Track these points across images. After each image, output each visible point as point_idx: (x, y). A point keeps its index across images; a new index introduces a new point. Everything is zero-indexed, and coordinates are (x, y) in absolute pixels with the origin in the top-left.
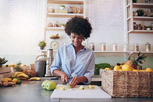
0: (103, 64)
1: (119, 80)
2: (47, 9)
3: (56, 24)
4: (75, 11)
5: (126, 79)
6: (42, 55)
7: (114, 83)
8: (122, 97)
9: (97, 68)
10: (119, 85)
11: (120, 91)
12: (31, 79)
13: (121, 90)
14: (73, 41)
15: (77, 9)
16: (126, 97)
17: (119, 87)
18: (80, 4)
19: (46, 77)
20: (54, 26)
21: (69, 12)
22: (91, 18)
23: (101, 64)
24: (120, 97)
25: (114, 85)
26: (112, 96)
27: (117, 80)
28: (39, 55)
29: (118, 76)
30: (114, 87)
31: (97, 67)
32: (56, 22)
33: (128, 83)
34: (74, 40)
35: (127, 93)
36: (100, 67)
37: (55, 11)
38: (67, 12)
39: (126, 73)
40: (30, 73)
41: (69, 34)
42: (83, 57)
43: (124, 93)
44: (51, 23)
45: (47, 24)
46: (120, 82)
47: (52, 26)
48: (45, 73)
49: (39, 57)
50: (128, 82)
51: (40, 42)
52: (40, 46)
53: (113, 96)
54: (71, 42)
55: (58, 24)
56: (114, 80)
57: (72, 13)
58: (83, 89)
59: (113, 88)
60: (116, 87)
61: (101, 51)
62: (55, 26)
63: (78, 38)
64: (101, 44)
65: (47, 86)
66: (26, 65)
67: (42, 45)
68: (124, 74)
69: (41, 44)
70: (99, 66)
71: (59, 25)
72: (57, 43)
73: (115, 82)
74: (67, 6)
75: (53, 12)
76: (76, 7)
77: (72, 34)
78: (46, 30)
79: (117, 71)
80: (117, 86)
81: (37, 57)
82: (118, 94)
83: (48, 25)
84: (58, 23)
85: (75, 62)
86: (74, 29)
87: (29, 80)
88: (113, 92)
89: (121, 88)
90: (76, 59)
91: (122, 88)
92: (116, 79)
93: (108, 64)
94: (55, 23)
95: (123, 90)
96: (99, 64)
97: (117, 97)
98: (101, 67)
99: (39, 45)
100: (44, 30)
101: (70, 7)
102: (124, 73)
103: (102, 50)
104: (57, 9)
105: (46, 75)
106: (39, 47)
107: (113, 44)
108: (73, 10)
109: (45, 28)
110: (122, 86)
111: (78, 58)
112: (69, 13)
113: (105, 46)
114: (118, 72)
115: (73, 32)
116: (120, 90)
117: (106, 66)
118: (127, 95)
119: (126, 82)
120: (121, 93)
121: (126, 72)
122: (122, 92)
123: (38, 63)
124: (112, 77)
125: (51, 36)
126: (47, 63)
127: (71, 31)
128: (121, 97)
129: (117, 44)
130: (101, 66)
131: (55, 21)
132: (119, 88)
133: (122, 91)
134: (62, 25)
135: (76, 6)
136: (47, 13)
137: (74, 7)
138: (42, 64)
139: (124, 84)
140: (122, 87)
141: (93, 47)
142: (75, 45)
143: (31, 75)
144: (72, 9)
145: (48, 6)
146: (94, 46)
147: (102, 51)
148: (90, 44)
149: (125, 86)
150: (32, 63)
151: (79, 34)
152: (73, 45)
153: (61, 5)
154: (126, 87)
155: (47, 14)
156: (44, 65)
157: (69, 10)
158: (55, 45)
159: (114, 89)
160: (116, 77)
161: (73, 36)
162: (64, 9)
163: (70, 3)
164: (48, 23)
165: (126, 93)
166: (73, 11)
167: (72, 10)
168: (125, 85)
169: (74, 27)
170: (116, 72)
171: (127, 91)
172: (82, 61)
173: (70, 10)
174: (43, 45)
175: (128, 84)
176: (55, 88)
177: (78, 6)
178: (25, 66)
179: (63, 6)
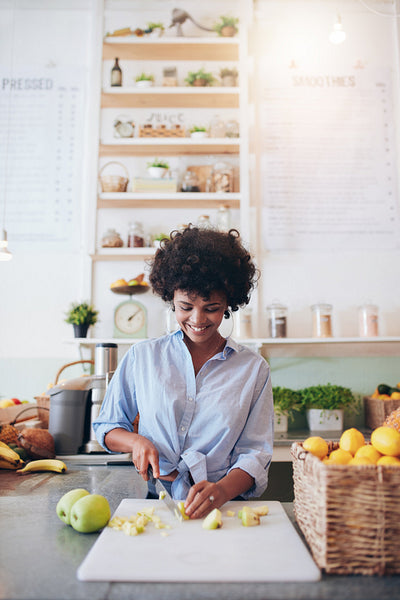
0: (320, 389)
1: (353, 504)
2: (99, 177)
3: (136, 237)
4: (209, 182)
5: (378, 498)
6: (83, 362)
7: (330, 516)
8: (365, 572)
9: (296, 408)
10: (351, 522)
11: (357, 549)
12: (31, 465)
13: (360, 546)
14: (184, 323)
15: (213, 175)
16: (381, 574)
17: (355, 531)
18: (226, 153)
19: (93, 453)
20: (125, 242)
21: (184, 187)
22: (272, 207)
23: (312, 391)
24: (357, 571)
25: (330, 524)
26: (323, 571)
27: (343, 504)
28: (68, 363)
29: (349, 487)
30: (333, 533)
31: (300, 402)
32: (133, 227)
33: (388, 515)
34: (187, 319)
35: (387, 556)
36: (308, 400)
37: (129, 186)
38: (175, 188)
39: (380, 476)
40: (29, 439)
41: (168, 296)
42: (223, 381)
43: (371, 556)
44: (114, 231)
45: (100, 236)
46: (355, 511)
47: (119, 245)
48: (87, 437)
49: (66, 370)
50: (387, 512)
51: (72, 309)
52: (74, 324)
53: (328, 570)
54: (178, 327)
55: (140, 235)
56: (329, 503)
57: (195, 189)
58: (219, 527)
59: (329, 537)
60: (339, 533)
61: (311, 336)
62: (132, 243)
63: (204, 310)
64: (313, 308)
65: (76, 518)
66: (21, 400)
67: (82, 319)
68: (370, 478)
69: (76, 316)
70: (306, 397)
71: (147, 240)
72: (140, 310)
73: (336, 513)
74: (175, 163)
75: (124, 188)
76: (212, 166)
77: (180, 297)
78: (95, 259)
79: (341, 467)
80: (344, 526)
81: (61, 372)
82: (349, 561)
83: (104, 240)
84: (142, 232)
85: (196, 405)
86: (185, 278)
87: (21, 474)
88: (329, 553)
89: (360, 535)
90: (197, 392)
91: (366, 536)
92: (339, 500)
93: (340, 389)
94: (132, 234)
95: (367, 546)
96: (306, 391)
97: (342, 575)
98: (314, 402)
99: (71, 320)
100: (90, 260)
101: (189, 169)
102: (372, 473)
103: (319, 332)
104: (137, 178)
105: (91, 447)
106: (70, 330)
107: (360, 308)
108: (202, 180)
109: (92, 251)
110: (362, 529)
111: (206, 389)
112: (183, 191)
113: (328, 317)
114: (345, 471)
115: (183, 287)
116: (356, 545)
117: (333, 398)
118: (383, 565)
119: (381, 511)
120: (360, 555)
121: (380, 469)
122: (364, 552)
123: (58, 398)
124: (324, 489)
125: (118, 285)
126: (94, 399)
127: (178, 284)
128: (360, 575)
129: (376, 309)
130: (313, 399)
131: (130, 224)
132: (353, 535)
133: (362, 549)
134: (159, 237)
135: (209, 164)
136: (98, 196)
137: (204, 167)
138: (76, 404)
139: (373, 520)
140: (364, 533)
141: (280, 322)
142: (193, 338)
143: (33, 450)
144: (194, 174)
145: (103, 169)
146: (284, 319)
147: (319, 336)
148: (268, 309)
149: (375, 530)
150: (40, 394)
151: (206, 295)
152: (187, 339)
153: (152, 160)
154: (378, 534)
155: (99, 199)
156: (82, 409)
157: (184, 179)
158: (130, 319)
159: (332, 541)
160: (338, 491)
161: (184, 303)
162: (163, 177)
163: (188, 153)
164: (103, 231)
165: (379, 557)
166: (198, 184)
167: (198, 179)
168: (376, 523)
169: (186, 267)
170: (337, 470)
171: (386, 550)
172: (220, 401)
173: (189, 182)
174: (85, 319)
175: (386, 518)
176: (107, 524)
177: (219, 164)
178: (17, 402)
179: (160, 166)
